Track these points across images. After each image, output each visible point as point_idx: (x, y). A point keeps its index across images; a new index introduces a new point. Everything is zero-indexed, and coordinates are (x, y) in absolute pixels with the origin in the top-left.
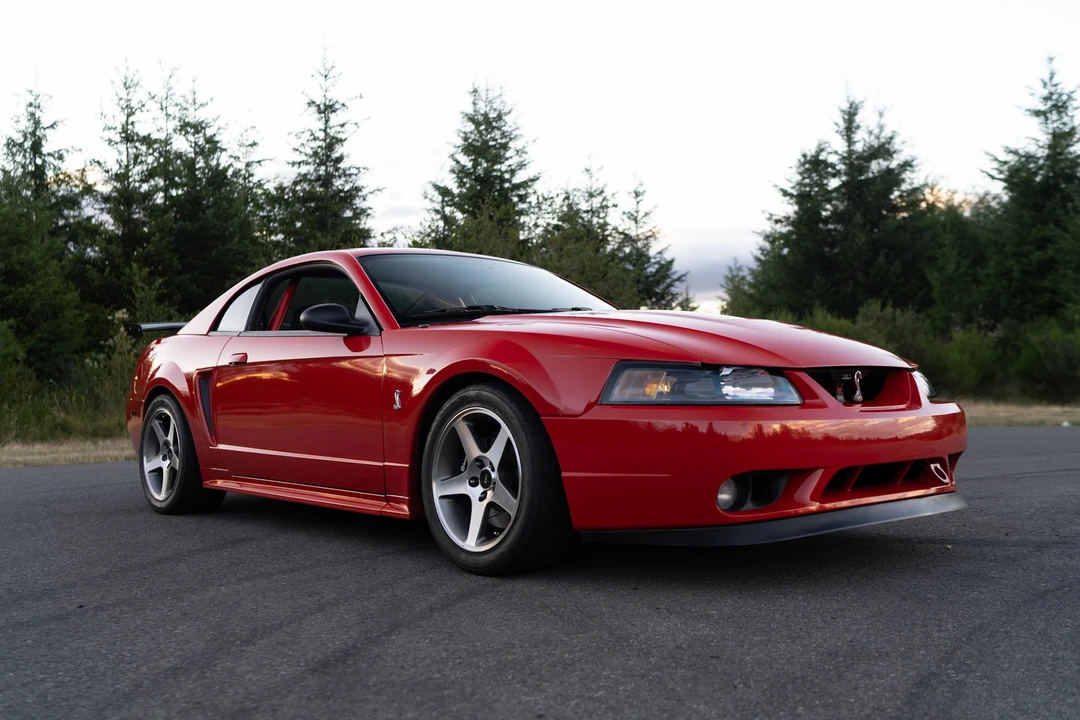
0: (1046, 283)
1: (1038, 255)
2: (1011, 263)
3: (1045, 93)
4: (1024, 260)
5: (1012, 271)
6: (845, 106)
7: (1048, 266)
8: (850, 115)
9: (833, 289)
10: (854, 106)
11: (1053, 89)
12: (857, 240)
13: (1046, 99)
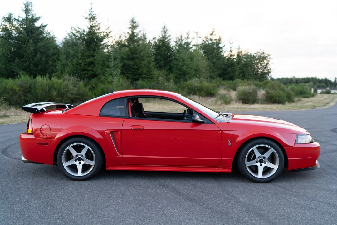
0: (91, 68)
1: (88, 60)
2: (80, 61)
3: (89, 13)
4: (84, 61)
5: (82, 64)
6: (25, 3)
7: (91, 63)
8: (27, 6)
9: (22, 64)
10: (28, 3)
11: (92, 13)
12: (30, 48)
13: (89, 15)
